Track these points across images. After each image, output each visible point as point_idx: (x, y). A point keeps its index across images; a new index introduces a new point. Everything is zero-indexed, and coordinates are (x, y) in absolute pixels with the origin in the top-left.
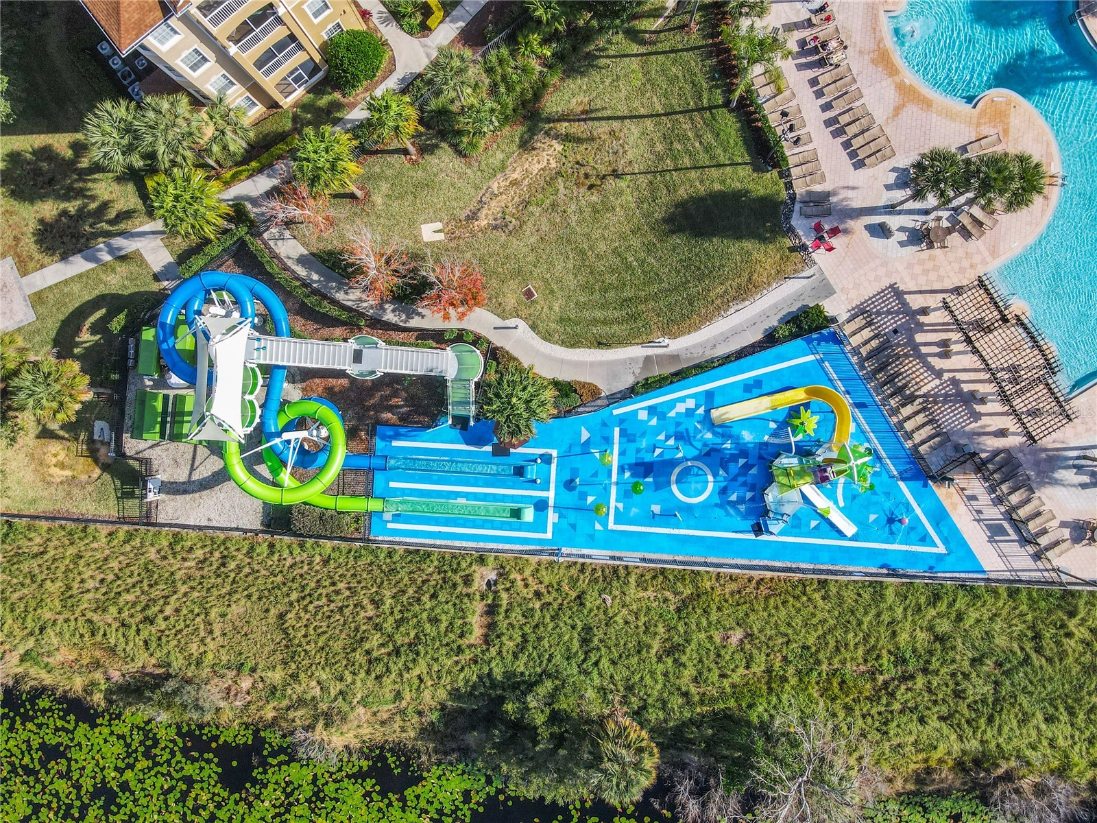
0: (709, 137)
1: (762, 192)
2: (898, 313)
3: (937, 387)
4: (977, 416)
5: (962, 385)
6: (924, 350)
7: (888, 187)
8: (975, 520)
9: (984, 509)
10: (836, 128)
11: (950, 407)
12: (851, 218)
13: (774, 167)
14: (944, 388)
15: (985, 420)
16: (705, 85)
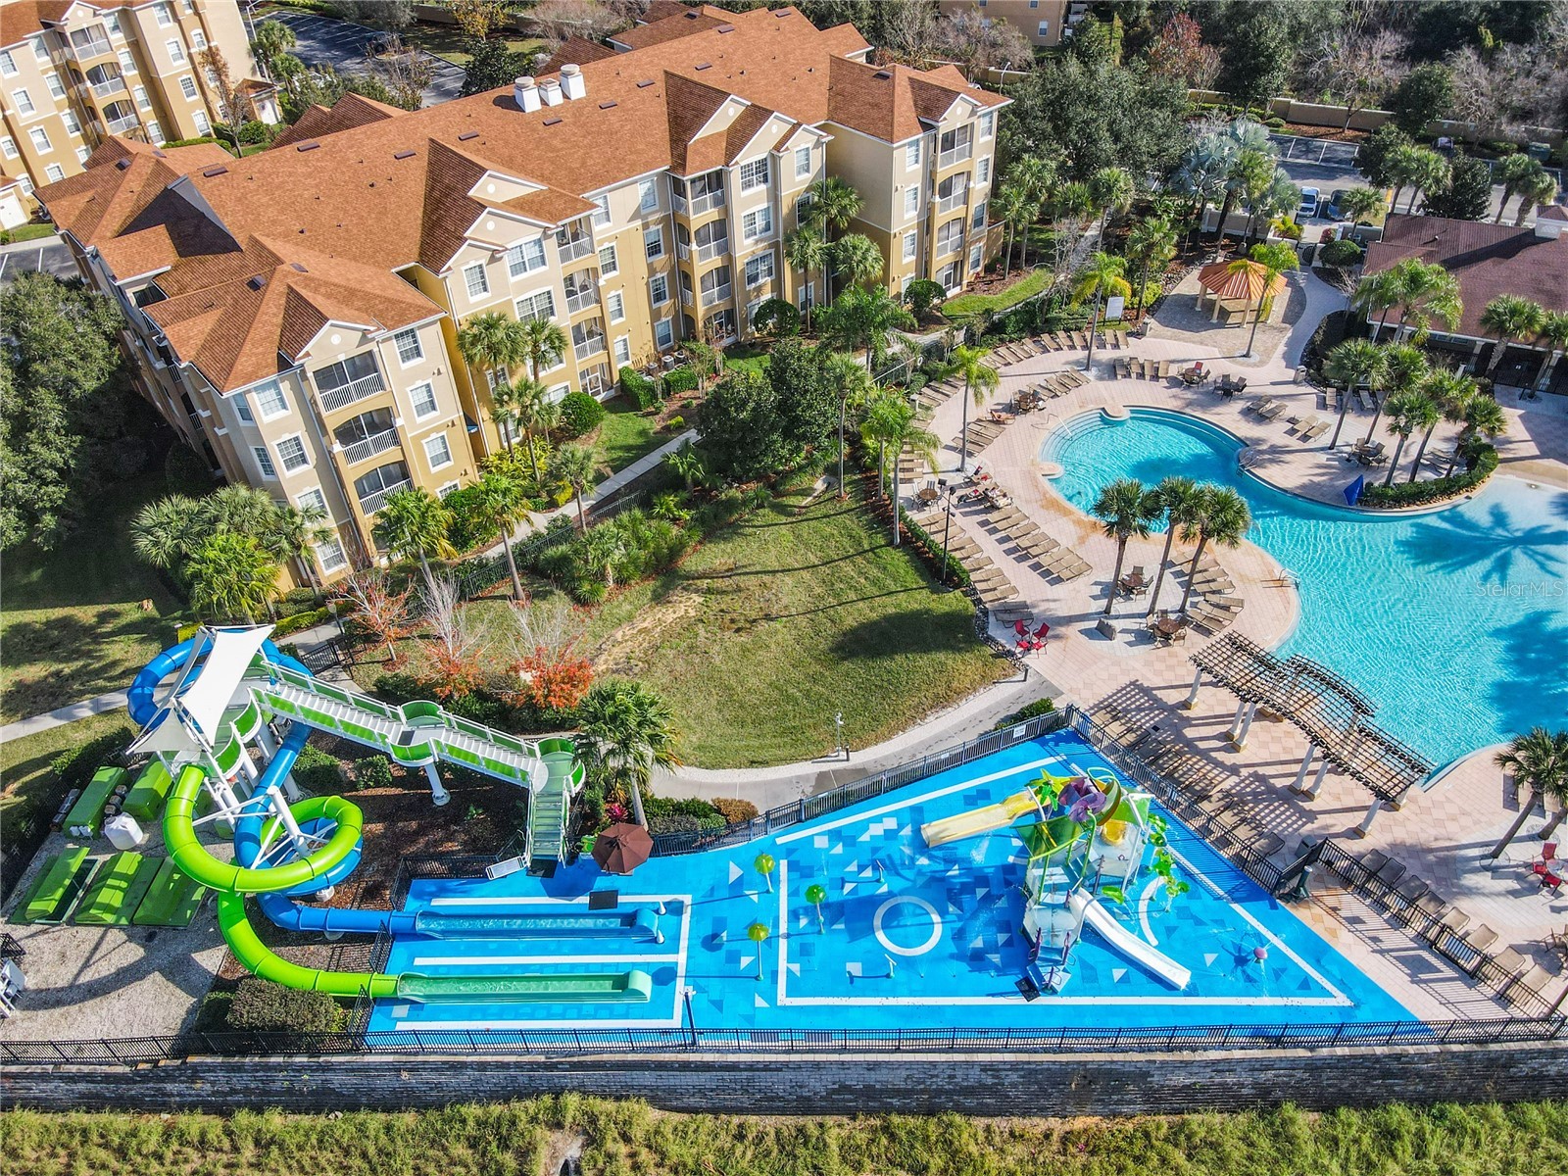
0: (874, 572)
1: (947, 609)
2: (1151, 709)
3: (1237, 784)
4: (1311, 816)
5: (1272, 781)
6: (1202, 745)
7: (1095, 598)
8: (1374, 951)
9: (1381, 935)
10: (1021, 555)
11: (1266, 807)
12: (1061, 625)
13: (957, 586)
14: (1248, 786)
15: (1322, 820)
16: (863, 534)
